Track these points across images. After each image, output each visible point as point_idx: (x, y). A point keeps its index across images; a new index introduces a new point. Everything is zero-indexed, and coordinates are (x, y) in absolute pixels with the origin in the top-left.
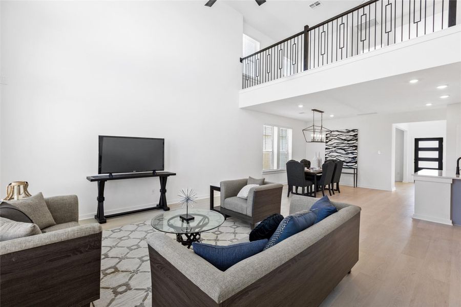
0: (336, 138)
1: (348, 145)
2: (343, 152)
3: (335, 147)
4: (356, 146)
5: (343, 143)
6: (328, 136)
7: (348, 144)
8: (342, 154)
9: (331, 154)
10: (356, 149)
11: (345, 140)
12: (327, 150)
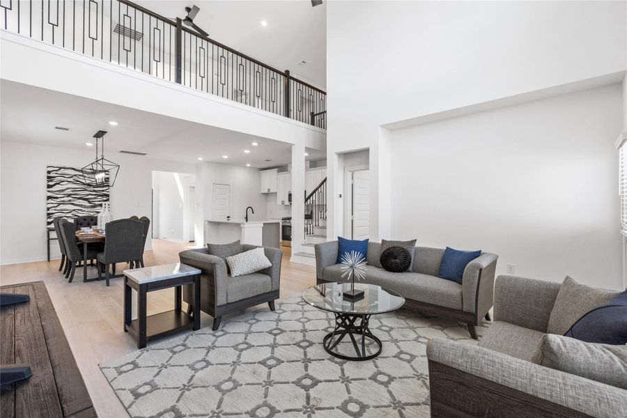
0: (71, 180)
1: (95, 193)
2: (86, 203)
3: (69, 195)
4: (108, 196)
5: (85, 190)
6: (51, 175)
7: (94, 191)
8: (85, 207)
9: (62, 207)
10: (108, 200)
11: (89, 185)
12: (50, 201)
